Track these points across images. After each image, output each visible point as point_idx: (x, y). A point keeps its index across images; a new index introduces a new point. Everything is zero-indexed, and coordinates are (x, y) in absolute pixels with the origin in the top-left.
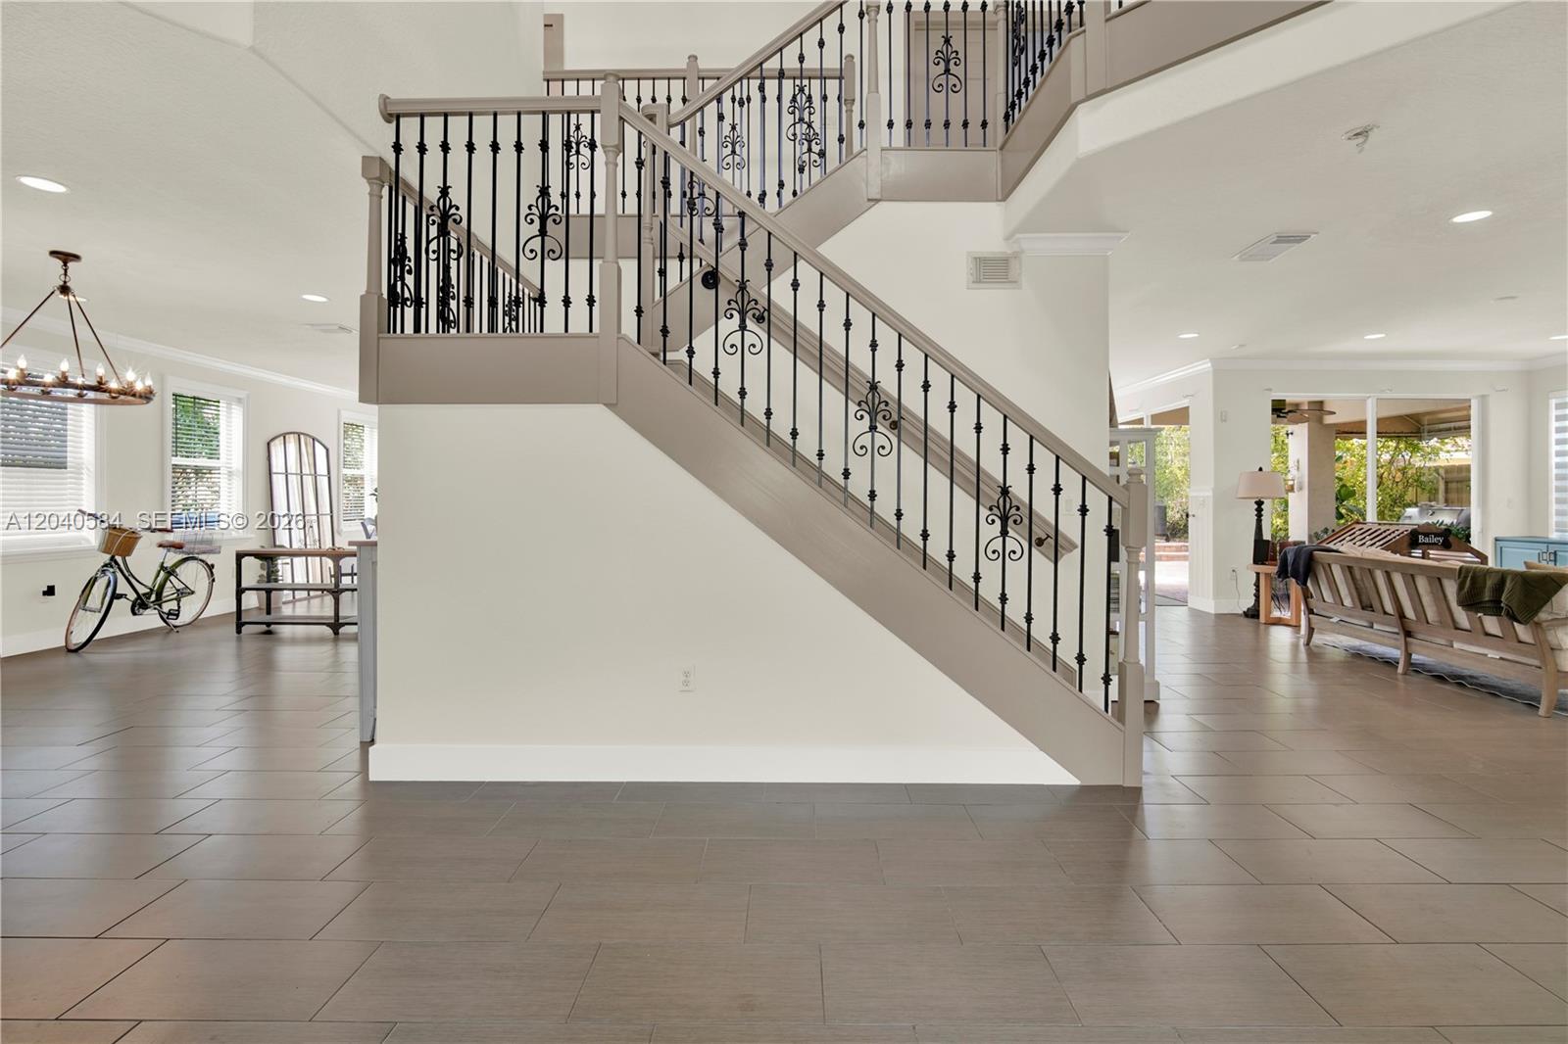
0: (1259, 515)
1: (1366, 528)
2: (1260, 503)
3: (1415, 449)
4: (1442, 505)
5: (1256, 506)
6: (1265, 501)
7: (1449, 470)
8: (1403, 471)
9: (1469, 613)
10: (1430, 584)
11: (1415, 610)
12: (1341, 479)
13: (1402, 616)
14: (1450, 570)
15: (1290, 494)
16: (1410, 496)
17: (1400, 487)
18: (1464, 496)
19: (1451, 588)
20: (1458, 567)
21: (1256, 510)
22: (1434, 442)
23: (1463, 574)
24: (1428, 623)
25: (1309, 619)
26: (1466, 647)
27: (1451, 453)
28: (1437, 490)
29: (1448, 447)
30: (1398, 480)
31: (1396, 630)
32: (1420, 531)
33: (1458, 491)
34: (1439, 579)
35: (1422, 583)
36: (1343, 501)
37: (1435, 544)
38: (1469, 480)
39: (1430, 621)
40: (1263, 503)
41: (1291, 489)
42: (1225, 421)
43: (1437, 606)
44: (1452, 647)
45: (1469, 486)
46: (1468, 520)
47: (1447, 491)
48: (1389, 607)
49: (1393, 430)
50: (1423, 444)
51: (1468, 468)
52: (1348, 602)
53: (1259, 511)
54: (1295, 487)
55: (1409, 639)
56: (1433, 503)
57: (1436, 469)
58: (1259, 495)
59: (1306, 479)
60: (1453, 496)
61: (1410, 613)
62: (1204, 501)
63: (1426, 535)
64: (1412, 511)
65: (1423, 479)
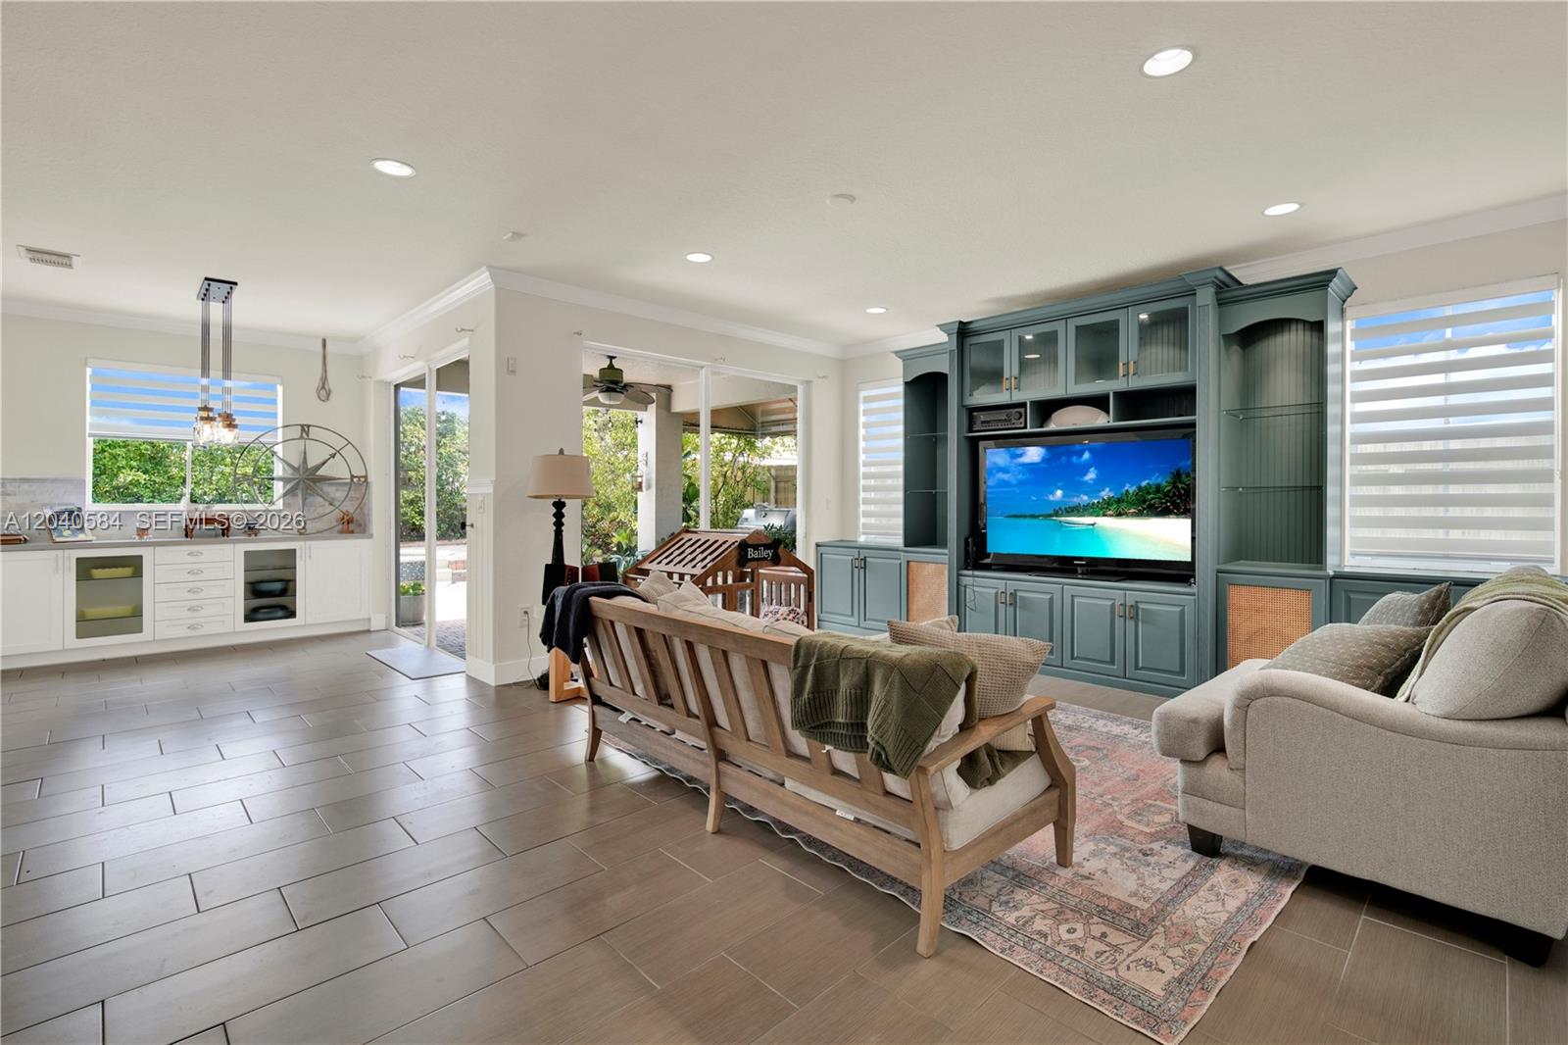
0: (559, 524)
1: (695, 537)
2: (559, 505)
3: (752, 446)
4: (772, 506)
5: (554, 510)
6: (567, 501)
7: (779, 468)
8: (743, 469)
9: (811, 741)
10: (750, 669)
11: (730, 715)
12: (690, 478)
13: (712, 723)
14: (782, 647)
15: (639, 493)
16: (748, 497)
17: (741, 487)
18: (790, 496)
19: (783, 682)
20: (792, 641)
21: (554, 515)
22: (767, 441)
23: (802, 655)
24: (749, 740)
25: (593, 712)
26: (803, 790)
27: (779, 453)
28: (769, 490)
29: (777, 447)
30: (738, 479)
31: (703, 745)
32: (750, 542)
33: (786, 490)
34: (765, 664)
35: (738, 664)
36: (691, 502)
37: (764, 559)
38: (795, 477)
39: (751, 738)
40: (563, 505)
41: (639, 487)
42: (513, 372)
43: (761, 710)
44: (782, 785)
45: (795, 485)
46: (793, 524)
47: (777, 491)
48: (694, 707)
49: (734, 427)
50: (758, 444)
51: (793, 468)
52: (639, 689)
53: (559, 516)
54: (644, 485)
55: (723, 766)
56: (765, 504)
57: (769, 468)
58: (558, 491)
59: (654, 476)
60: (781, 496)
61: (722, 718)
62: (483, 501)
63: (756, 547)
64: (749, 513)
65: (758, 479)
